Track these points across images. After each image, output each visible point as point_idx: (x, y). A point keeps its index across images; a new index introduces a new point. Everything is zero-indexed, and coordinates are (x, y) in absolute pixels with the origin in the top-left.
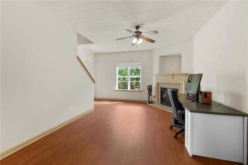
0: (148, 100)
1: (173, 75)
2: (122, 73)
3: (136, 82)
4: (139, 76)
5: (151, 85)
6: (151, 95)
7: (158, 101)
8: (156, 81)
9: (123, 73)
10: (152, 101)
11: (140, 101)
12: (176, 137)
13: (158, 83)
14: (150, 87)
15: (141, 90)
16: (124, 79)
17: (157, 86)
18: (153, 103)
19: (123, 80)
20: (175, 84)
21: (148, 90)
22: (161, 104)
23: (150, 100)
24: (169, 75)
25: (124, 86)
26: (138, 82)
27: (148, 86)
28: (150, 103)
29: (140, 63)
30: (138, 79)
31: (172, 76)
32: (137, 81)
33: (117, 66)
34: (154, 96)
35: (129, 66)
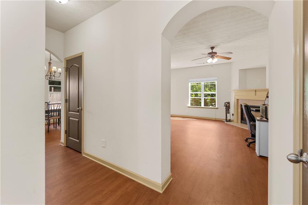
0: (225, 119)
1: (256, 90)
2: (193, 89)
3: (211, 99)
4: (214, 91)
5: (229, 101)
6: (229, 113)
7: (237, 120)
8: (235, 97)
9: (195, 89)
10: (230, 120)
11: (216, 119)
12: (249, 146)
13: (238, 100)
14: (228, 104)
15: (216, 107)
16: (196, 95)
17: (236, 103)
18: (231, 121)
19: (195, 97)
20: (258, 100)
21: (225, 107)
22: (241, 122)
23: (228, 118)
24: (252, 91)
25: (196, 102)
26: (214, 99)
27: (225, 103)
28: (227, 121)
29: (216, 78)
30: (214, 95)
31: (255, 92)
32: (212, 97)
33: (189, 82)
34: (233, 115)
35: (202, 81)
